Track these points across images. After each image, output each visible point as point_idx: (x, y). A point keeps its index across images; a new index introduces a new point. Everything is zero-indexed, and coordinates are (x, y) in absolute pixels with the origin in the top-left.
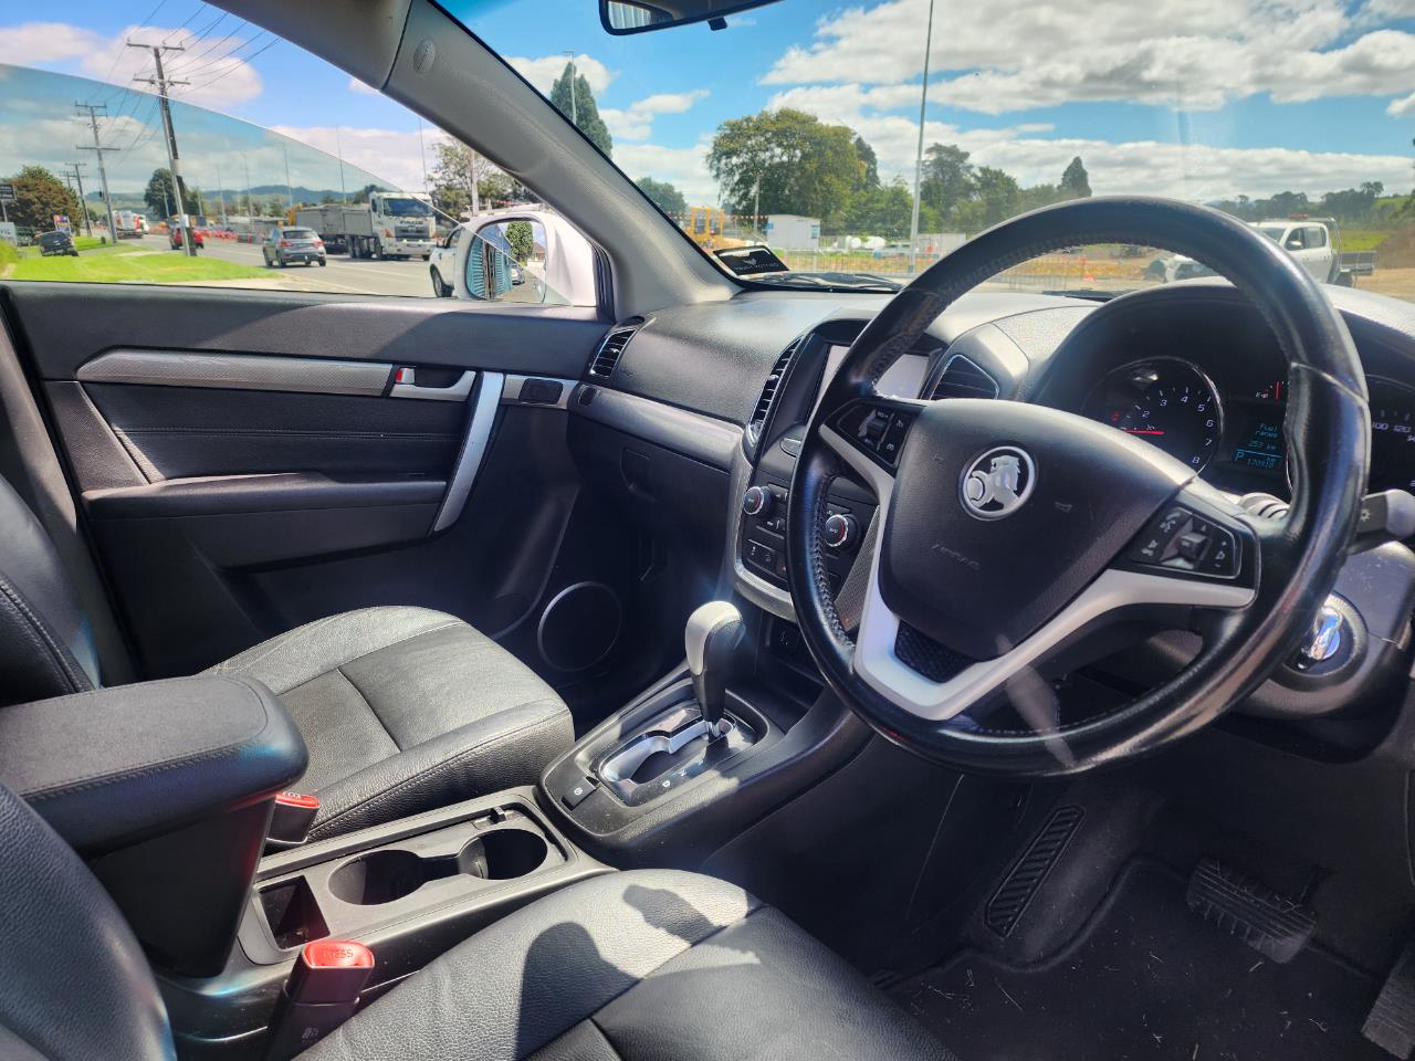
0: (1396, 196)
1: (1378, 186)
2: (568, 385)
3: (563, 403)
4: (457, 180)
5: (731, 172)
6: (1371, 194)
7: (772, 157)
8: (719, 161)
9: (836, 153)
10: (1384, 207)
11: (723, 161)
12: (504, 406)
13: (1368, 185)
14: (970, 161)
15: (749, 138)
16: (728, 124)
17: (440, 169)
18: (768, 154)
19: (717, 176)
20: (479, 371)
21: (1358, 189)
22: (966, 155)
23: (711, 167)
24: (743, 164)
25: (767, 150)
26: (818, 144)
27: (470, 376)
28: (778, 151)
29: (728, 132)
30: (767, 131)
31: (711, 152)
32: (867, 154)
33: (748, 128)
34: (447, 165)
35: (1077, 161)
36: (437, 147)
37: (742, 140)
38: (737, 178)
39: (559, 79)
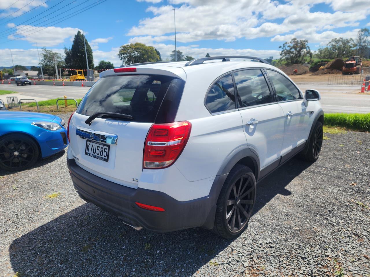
0: (276, 60)
1: (272, 57)
4: (49, 63)
5: (125, 58)
6: (271, 59)
7: (135, 54)
8: (121, 55)
9: (151, 53)
10: (274, 62)
11: (122, 56)
13: (270, 57)
14: (183, 54)
15: (128, 50)
16: (123, 47)
17: (43, 60)
18: (134, 54)
19: (121, 59)
22: (182, 53)
23: (119, 57)
24: (128, 56)
25: (133, 53)
26: (147, 51)
28: (136, 53)
29: (123, 48)
30: (133, 48)
31: (119, 53)
32: (158, 53)
33: (128, 47)
34: (45, 59)
35: (208, 54)
36: (42, 55)
37: (127, 50)
38: (126, 60)
39: (76, 34)
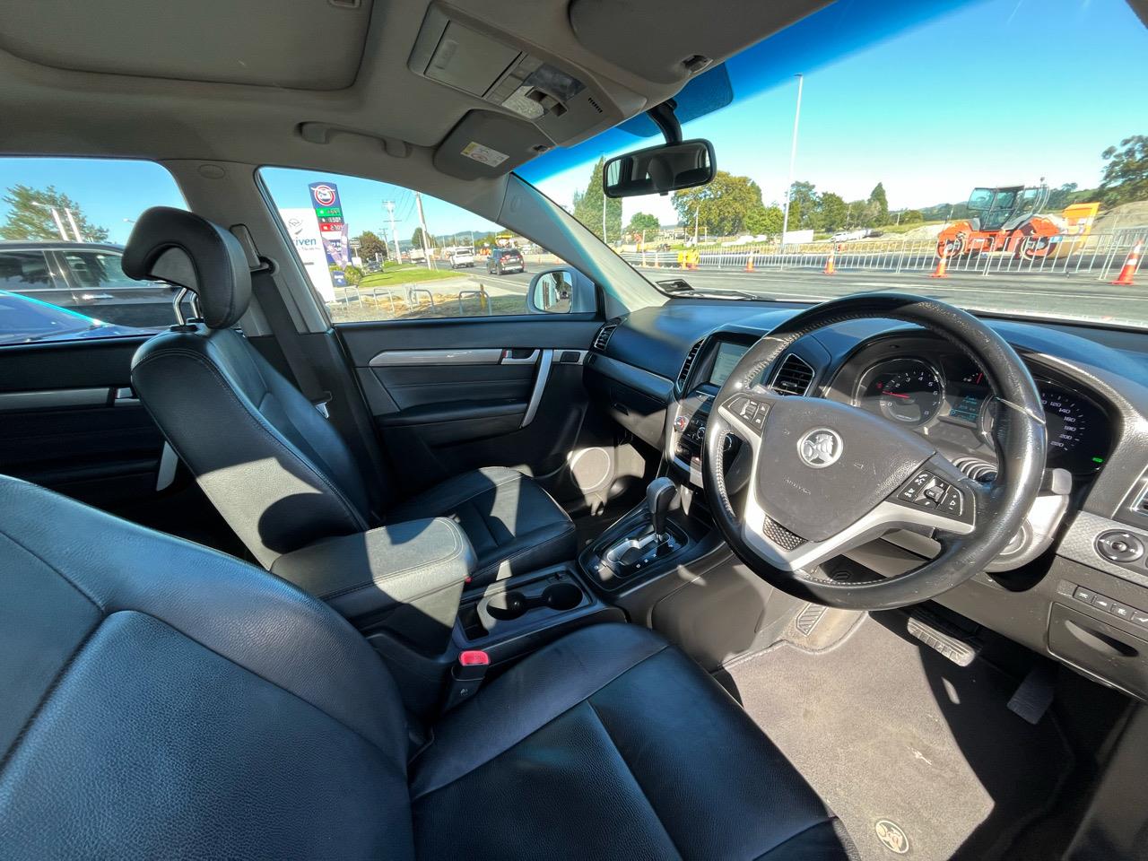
0: (1086, 191)
1: (1074, 185)
2: (584, 353)
3: (581, 361)
5: (683, 206)
7: (705, 196)
8: (677, 201)
9: (741, 191)
11: (679, 200)
12: (554, 365)
13: (1067, 185)
14: (816, 189)
18: (703, 194)
19: (677, 208)
20: (542, 349)
21: (1060, 189)
22: (813, 187)
24: (690, 201)
25: (703, 192)
26: (731, 187)
27: (537, 352)
28: (709, 192)
32: (758, 191)
35: (880, 185)
38: (686, 208)
